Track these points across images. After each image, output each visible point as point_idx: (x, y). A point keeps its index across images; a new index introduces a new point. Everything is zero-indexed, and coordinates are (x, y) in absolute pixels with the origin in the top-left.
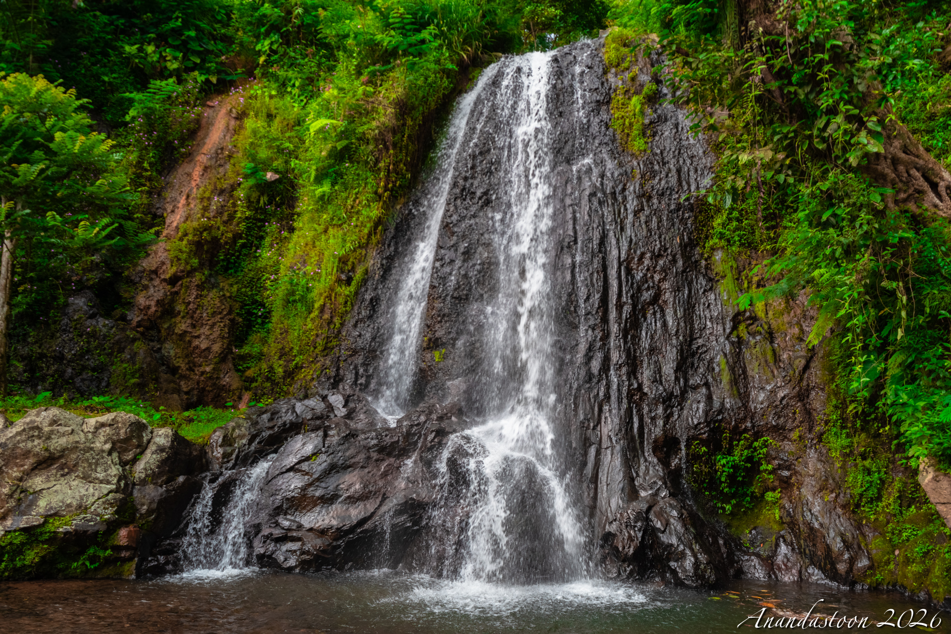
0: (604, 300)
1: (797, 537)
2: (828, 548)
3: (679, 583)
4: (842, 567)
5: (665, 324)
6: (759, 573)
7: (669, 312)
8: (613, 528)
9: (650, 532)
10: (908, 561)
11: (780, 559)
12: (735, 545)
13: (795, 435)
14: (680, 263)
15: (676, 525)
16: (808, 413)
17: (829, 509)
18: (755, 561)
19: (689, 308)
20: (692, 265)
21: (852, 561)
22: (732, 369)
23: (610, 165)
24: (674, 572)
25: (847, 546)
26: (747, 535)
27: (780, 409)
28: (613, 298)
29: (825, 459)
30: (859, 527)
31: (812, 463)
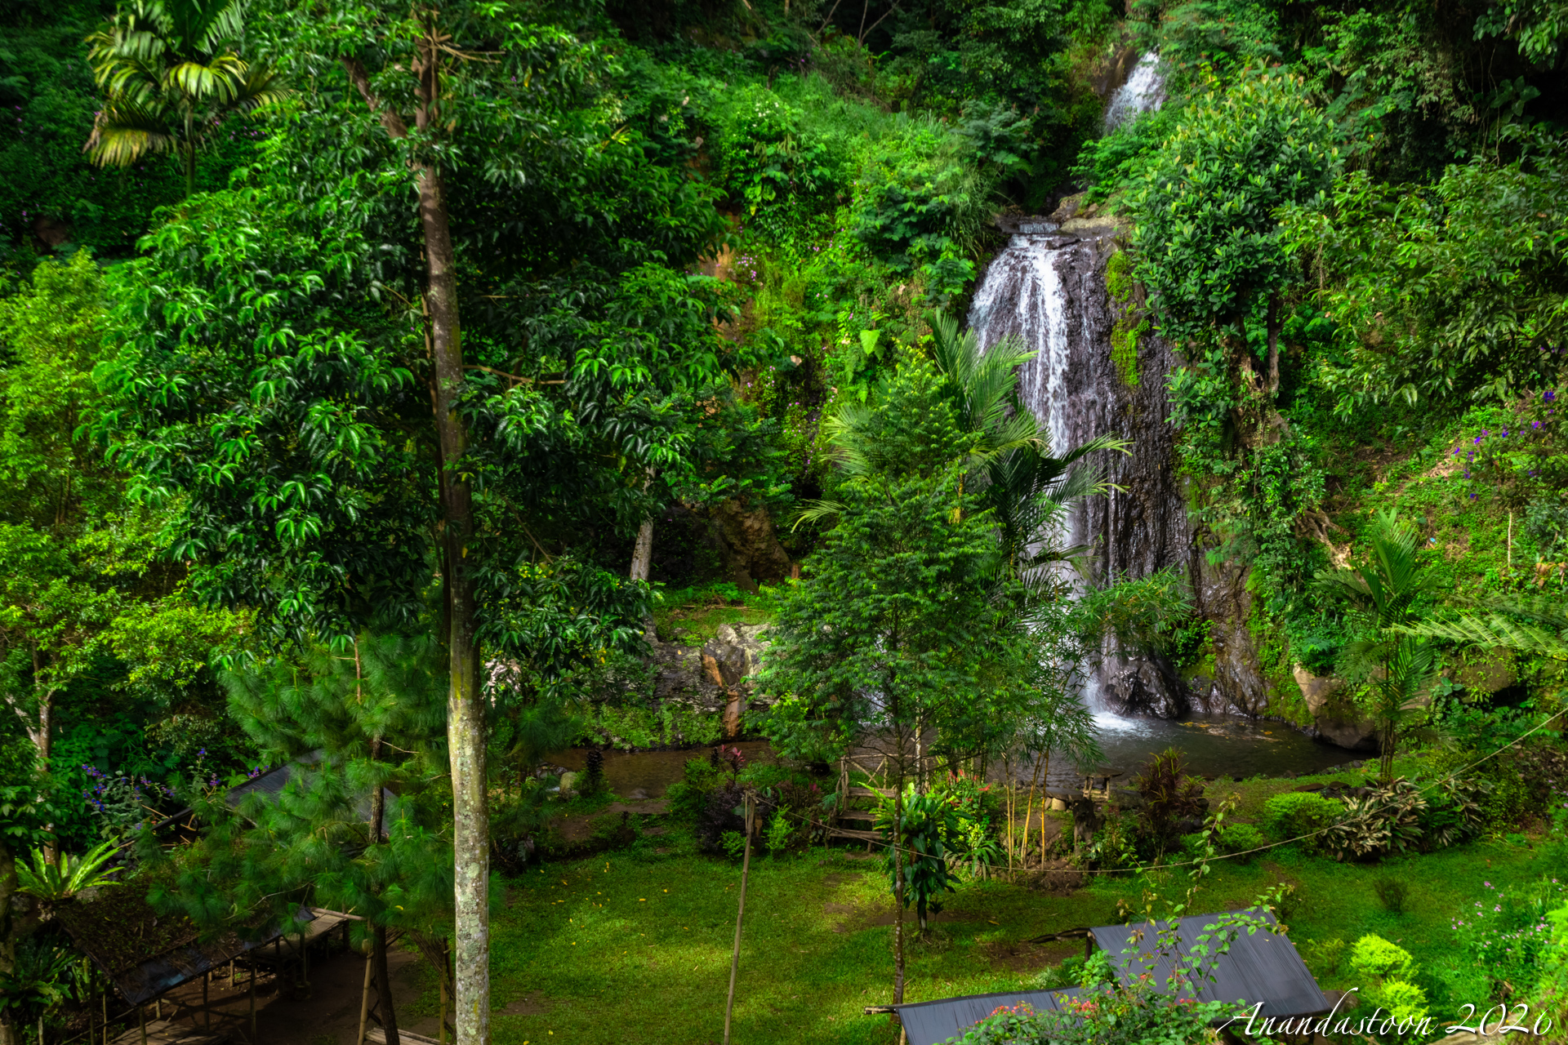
0: (1106, 517)
1: (1225, 685)
2: (1243, 695)
3: (1155, 715)
4: (1250, 706)
5: (1146, 535)
6: (1200, 709)
7: (1150, 524)
8: (1114, 682)
9: (1138, 684)
10: (1287, 705)
11: (1212, 700)
12: (1185, 689)
13: (1229, 621)
14: (1159, 487)
15: (1155, 681)
16: (1239, 606)
17: (1246, 670)
18: (1197, 700)
19: (1163, 520)
20: (1167, 486)
21: (1256, 702)
22: (1191, 572)
23: (1111, 397)
24: (1153, 710)
25: (1255, 693)
26: (1191, 681)
27: (1221, 603)
28: (1112, 516)
29: (1246, 638)
30: (1263, 682)
31: (1238, 641)
